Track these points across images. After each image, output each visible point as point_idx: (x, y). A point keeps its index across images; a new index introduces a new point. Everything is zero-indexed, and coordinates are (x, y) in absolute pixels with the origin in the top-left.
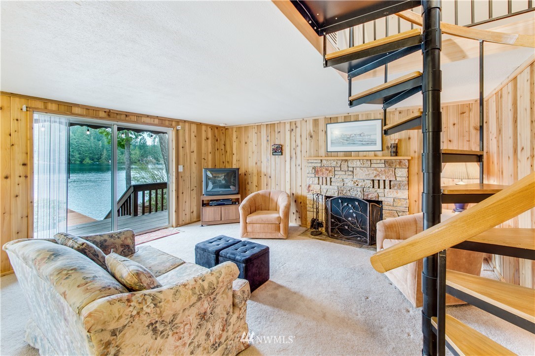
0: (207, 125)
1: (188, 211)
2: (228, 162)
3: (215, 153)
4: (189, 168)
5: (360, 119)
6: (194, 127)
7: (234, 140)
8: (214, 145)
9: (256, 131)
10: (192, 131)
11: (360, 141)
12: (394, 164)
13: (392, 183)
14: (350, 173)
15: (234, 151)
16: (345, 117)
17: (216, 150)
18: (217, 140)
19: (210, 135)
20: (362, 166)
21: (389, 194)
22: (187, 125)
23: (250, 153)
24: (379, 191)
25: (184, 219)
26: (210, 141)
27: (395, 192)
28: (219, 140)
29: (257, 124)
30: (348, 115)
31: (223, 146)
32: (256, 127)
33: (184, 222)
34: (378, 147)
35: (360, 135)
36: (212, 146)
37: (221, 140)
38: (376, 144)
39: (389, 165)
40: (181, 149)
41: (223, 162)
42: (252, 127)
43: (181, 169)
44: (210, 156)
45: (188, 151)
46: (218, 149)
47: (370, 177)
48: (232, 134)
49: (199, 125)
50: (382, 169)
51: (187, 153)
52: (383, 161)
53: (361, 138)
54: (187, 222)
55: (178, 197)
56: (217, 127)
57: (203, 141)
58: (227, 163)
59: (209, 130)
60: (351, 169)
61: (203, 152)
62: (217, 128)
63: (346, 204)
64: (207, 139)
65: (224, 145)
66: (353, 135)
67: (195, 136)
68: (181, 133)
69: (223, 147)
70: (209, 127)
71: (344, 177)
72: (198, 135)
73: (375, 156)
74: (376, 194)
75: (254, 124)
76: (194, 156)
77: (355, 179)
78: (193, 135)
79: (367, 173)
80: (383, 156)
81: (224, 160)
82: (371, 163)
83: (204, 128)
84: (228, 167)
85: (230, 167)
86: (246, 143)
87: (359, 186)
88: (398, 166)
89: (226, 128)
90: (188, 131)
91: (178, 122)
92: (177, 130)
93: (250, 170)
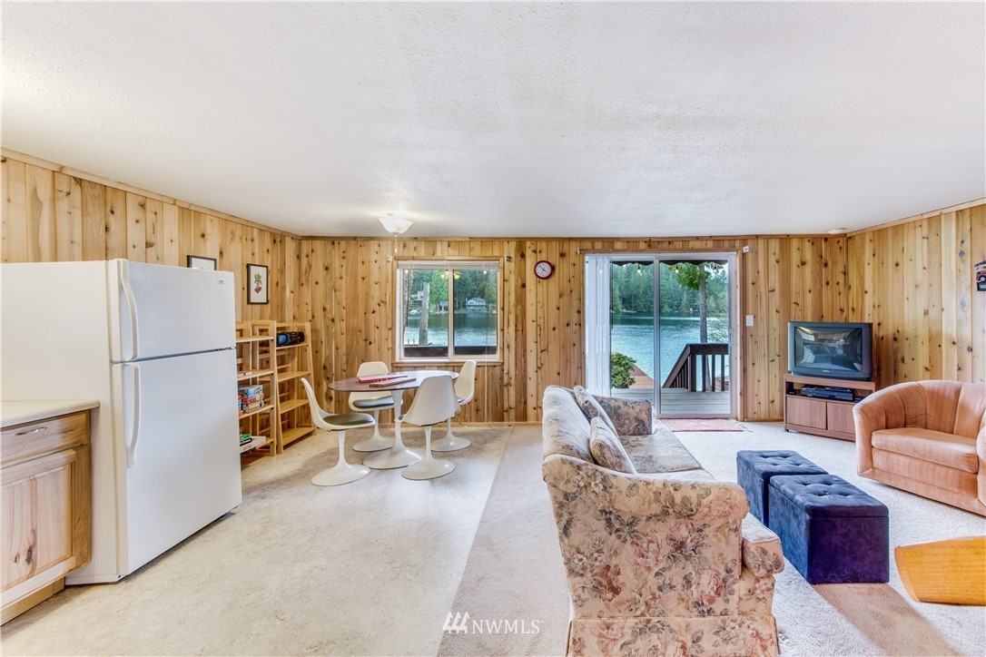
0: (801, 237)
1: (763, 398)
2: (853, 309)
3: (820, 291)
4: (765, 319)
6: (774, 245)
7: (867, 262)
8: (818, 276)
9: (925, 233)
10: (771, 252)
15: (868, 285)
17: (824, 284)
18: (826, 265)
19: (808, 256)
22: (761, 243)
23: (909, 290)
25: (756, 411)
26: (808, 269)
28: (830, 263)
29: (926, 216)
31: (842, 275)
32: (925, 224)
33: (756, 417)
36: (813, 277)
37: (834, 263)
40: (750, 287)
41: (842, 310)
42: (915, 224)
43: (750, 321)
44: (809, 299)
45: (763, 289)
46: (828, 283)
48: (863, 247)
49: (785, 239)
51: (760, 293)
54: (762, 417)
55: (744, 370)
56: (826, 238)
57: (794, 270)
58: (850, 310)
59: (808, 246)
61: (793, 289)
62: (826, 240)
64: (803, 263)
65: (845, 273)
67: (778, 262)
68: (750, 258)
69: (841, 278)
70: (806, 240)
72: (784, 259)
75: (920, 217)
76: (776, 299)
78: (772, 259)
81: (843, 304)
83: (795, 244)
84: (853, 319)
85: (859, 321)
86: (897, 265)
89: (848, 236)
90: (762, 254)
91: (744, 239)
92: (744, 254)
93: (908, 329)
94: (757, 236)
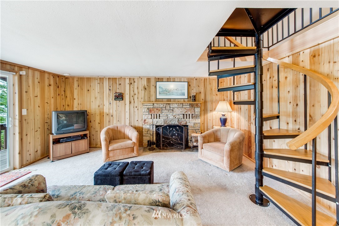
0: (49, 73)
1: (32, 151)
2: (68, 105)
3: (56, 98)
4: (33, 111)
5: (176, 81)
6: (37, 74)
7: (75, 88)
8: (55, 91)
9: (99, 82)
10: (36, 77)
11: (176, 93)
12: (194, 106)
13: (193, 115)
14: (171, 111)
15: (76, 96)
16: (167, 79)
17: (58, 95)
18: (58, 87)
19: (52, 82)
20: (178, 107)
21: (192, 121)
22: (30, 72)
23: (93, 99)
24: (186, 120)
25: (28, 159)
26: (52, 87)
27: (194, 120)
28: (60, 87)
29: (99, 77)
30: (169, 78)
32: (99, 79)
33: (28, 162)
34: (186, 97)
35: (176, 90)
36: (54, 91)
37: (61, 87)
38: (184, 95)
39: (192, 106)
40: (24, 94)
41: (63, 106)
42: (95, 79)
43: (24, 112)
44: (52, 101)
45: (31, 96)
46: (59, 95)
47: (182, 112)
48: (73, 82)
49: (42, 72)
50: (189, 108)
51: (30, 97)
52: (189, 104)
53: (177, 91)
54: (32, 161)
55: (21, 140)
56: (59, 76)
57: (46, 88)
58: (67, 106)
59: (52, 77)
60: (172, 109)
61: (46, 96)
62: (58, 77)
63: (171, 129)
64: (50, 85)
65: (64, 91)
66: (172, 89)
67: (39, 83)
68: (24, 79)
69: (63, 93)
70: (51, 75)
71: (168, 113)
72: (42, 81)
73: (184, 101)
74: (185, 122)
75: (97, 77)
76: (38, 100)
77: (174, 115)
78: (36, 81)
79: (181, 111)
80: (188, 101)
81: (64, 104)
82: (183, 105)
83: (46, 76)
84: (68, 109)
85: (71, 110)
86: (88, 91)
87: (177, 118)
88: (196, 107)
89: (66, 77)
90: (31, 77)
91: (21, 67)
92: (21, 75)
93: (93, 111)
94: (29, 68)
